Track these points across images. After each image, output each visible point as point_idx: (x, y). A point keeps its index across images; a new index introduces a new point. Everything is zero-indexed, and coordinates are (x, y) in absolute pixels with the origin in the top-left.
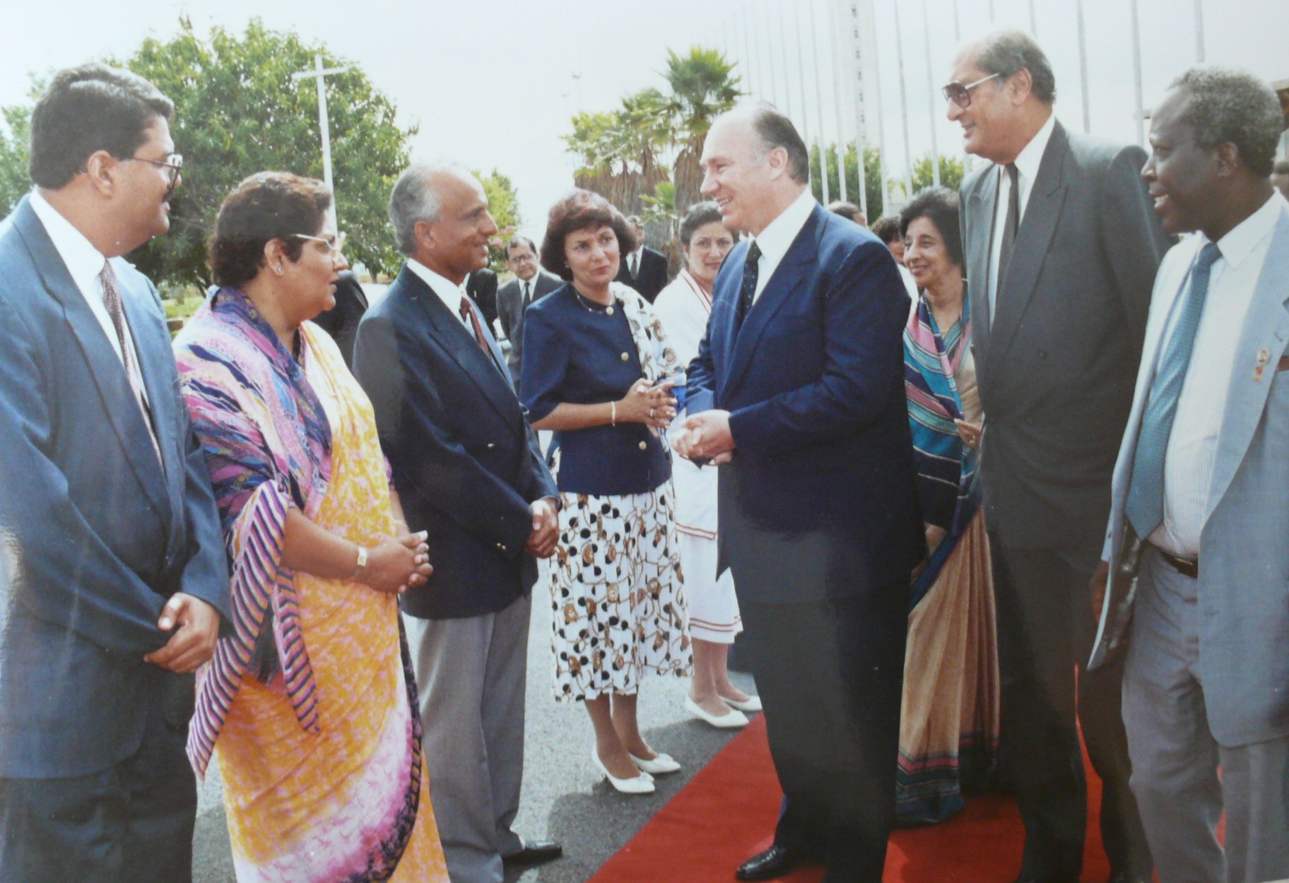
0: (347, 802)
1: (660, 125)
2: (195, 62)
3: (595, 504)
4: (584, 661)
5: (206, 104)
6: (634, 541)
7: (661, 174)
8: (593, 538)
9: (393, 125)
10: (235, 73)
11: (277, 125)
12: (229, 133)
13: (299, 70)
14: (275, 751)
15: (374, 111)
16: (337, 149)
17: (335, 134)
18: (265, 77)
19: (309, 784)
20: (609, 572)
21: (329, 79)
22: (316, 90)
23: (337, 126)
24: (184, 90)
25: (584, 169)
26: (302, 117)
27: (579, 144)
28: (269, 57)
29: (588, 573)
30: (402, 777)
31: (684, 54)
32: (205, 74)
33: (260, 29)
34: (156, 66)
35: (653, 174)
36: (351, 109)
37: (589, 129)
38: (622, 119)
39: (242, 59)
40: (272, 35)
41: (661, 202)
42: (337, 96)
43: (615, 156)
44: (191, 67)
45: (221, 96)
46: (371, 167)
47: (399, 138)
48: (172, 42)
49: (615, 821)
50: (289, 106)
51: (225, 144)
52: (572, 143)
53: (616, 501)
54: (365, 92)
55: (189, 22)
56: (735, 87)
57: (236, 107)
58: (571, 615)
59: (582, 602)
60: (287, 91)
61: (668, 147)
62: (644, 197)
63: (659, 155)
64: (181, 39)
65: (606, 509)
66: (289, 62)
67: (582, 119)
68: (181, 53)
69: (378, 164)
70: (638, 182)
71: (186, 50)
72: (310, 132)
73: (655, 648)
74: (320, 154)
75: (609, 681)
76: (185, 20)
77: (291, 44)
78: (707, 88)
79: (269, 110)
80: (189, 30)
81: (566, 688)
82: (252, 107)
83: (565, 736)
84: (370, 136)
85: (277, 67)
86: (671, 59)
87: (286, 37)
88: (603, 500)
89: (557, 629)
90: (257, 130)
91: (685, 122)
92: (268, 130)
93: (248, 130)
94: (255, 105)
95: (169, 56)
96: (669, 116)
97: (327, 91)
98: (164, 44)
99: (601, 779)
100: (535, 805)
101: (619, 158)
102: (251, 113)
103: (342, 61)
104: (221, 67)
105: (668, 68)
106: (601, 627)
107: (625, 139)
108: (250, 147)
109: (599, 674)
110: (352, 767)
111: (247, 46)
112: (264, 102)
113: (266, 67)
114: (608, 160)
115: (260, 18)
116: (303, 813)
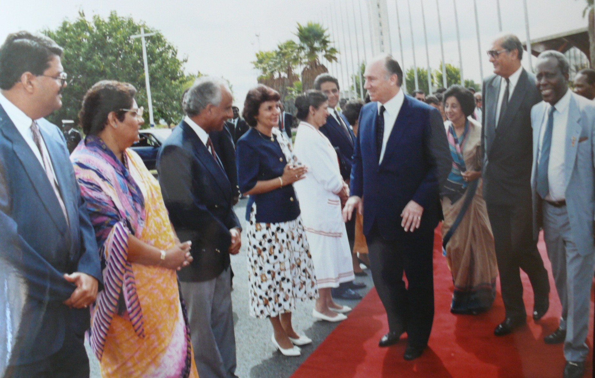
0: (159, 366)
1: (295, 56)
2: (86, 31)
3: (273, 227)
4: (270, 299)
5: (92, 49)
6: (290, 242)
7: (296, 78)
8: (273, 243)
9: (176, 58)
10: (105, 36)
11: (124, 59)
12: (102, 63)
13: (133, 34)
14: (125, 346)
15: (167, 52)
16: (151, 70)
17: (150, 63)
18: (118, 38)
19: (141, 359)
20: (280, 257)
21: (147, 38)
22: (141, 44)
23: (151, 59)
24: (82, 44)
25: (262, 76)
26: (135, 55)
27: (259, 65)
28: (120, 29)
29: (272, 259)
30: (183, 352)
31: (304, 25)
32: (91, 37)
33: (116, 16)
34: (68, 33)
35: (292, 78)
36: (157, 51)
37: (264, 58)
38: (278, 54)
39: (108, 30)
40: (121, 19)
41: (296, 90)
42: (151, 45)
43: (275, 70)
44: (84, 34)
45: (98, 46)
46: (166, 76)
47: (179, 64)
48: (76, 22)
49: (283, 369)
50: (129, 50)
51: (100, 67)
52: (256, 65)
53: (282, 225)
54: (163, 44)
55: (83, 14)
56: (327, 39)
57: (105, 50)
58: (264, 278)
59: (269, 272)
60: (128, 44)
61: (299, 66)
62: (289, 88)
63: (295, 70)
64: (80, 21)
65: (278, 229)
66: (129, 31)
67: (261, 54)
68: (80, 27)
69: (170, 75)
70: (285, 81)
71: (82, 26)
72: (139, 62)
73: (300, 289)
74: (144, 71)
75: (282, 307)
76: (81, 12)
77: (130, 23)
78: (315, 40)
79: (120, 52)
80: (83, 17)
81: (262, 312)
82: (112, 51)
83: (259, 331)
84: (166, 63)
85: (123, 33)
86: (299, 27)
87: (127, 20)
88: (277, 225)
89: (257, 285)
90: (115, 61)
91: (306, 55)
92: (120, 61)
93: (111, 61)
94: (114, 50)
95: (75, 29)
96: (298, 52)
97: (146, 44)
98: (72, 23)
99: (275, 350)
100: (246, 363)
101: (277, 71)
102: (112, 54)
103: (153, 30)
104: (98, 33)
105: (298, 31)
106: (277, 283)
107: (280, 63)
108: (112, 68)
109: (277, 305)
110: (160, 350)
111: (110, 24)
112: (118, 49)
113: (118, 33)
114: (272, 72)
115: (115, 11)
116: (139, 373)
